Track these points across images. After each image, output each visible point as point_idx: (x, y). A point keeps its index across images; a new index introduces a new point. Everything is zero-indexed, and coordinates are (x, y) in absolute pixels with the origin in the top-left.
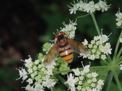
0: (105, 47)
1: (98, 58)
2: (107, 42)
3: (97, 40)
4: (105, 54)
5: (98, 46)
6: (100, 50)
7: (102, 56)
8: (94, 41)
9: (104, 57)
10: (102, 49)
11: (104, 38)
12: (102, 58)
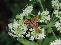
0: (47, 17)
1: (44, 22)
2: (49, 15)
3: (44, 13)
4: (47, 20)
5: (44, 16)
6: (45, 18)
7: (46, 21)
8: (43, 13)
9: (46, 22)
10: (46, 18)
11: (47, 12)
12: (45, 22)
